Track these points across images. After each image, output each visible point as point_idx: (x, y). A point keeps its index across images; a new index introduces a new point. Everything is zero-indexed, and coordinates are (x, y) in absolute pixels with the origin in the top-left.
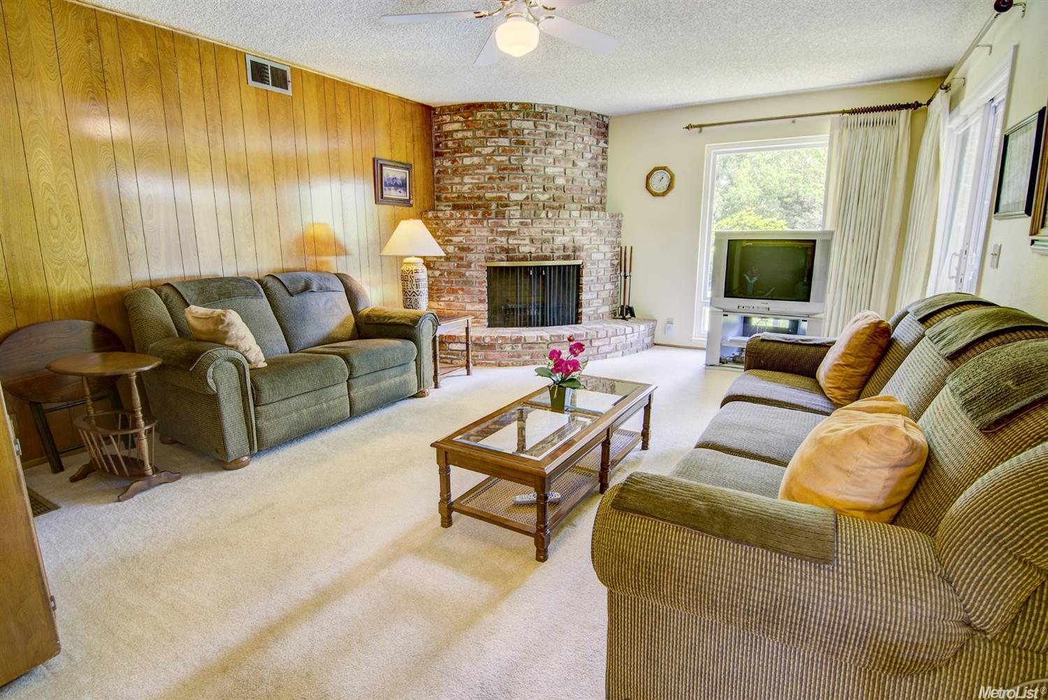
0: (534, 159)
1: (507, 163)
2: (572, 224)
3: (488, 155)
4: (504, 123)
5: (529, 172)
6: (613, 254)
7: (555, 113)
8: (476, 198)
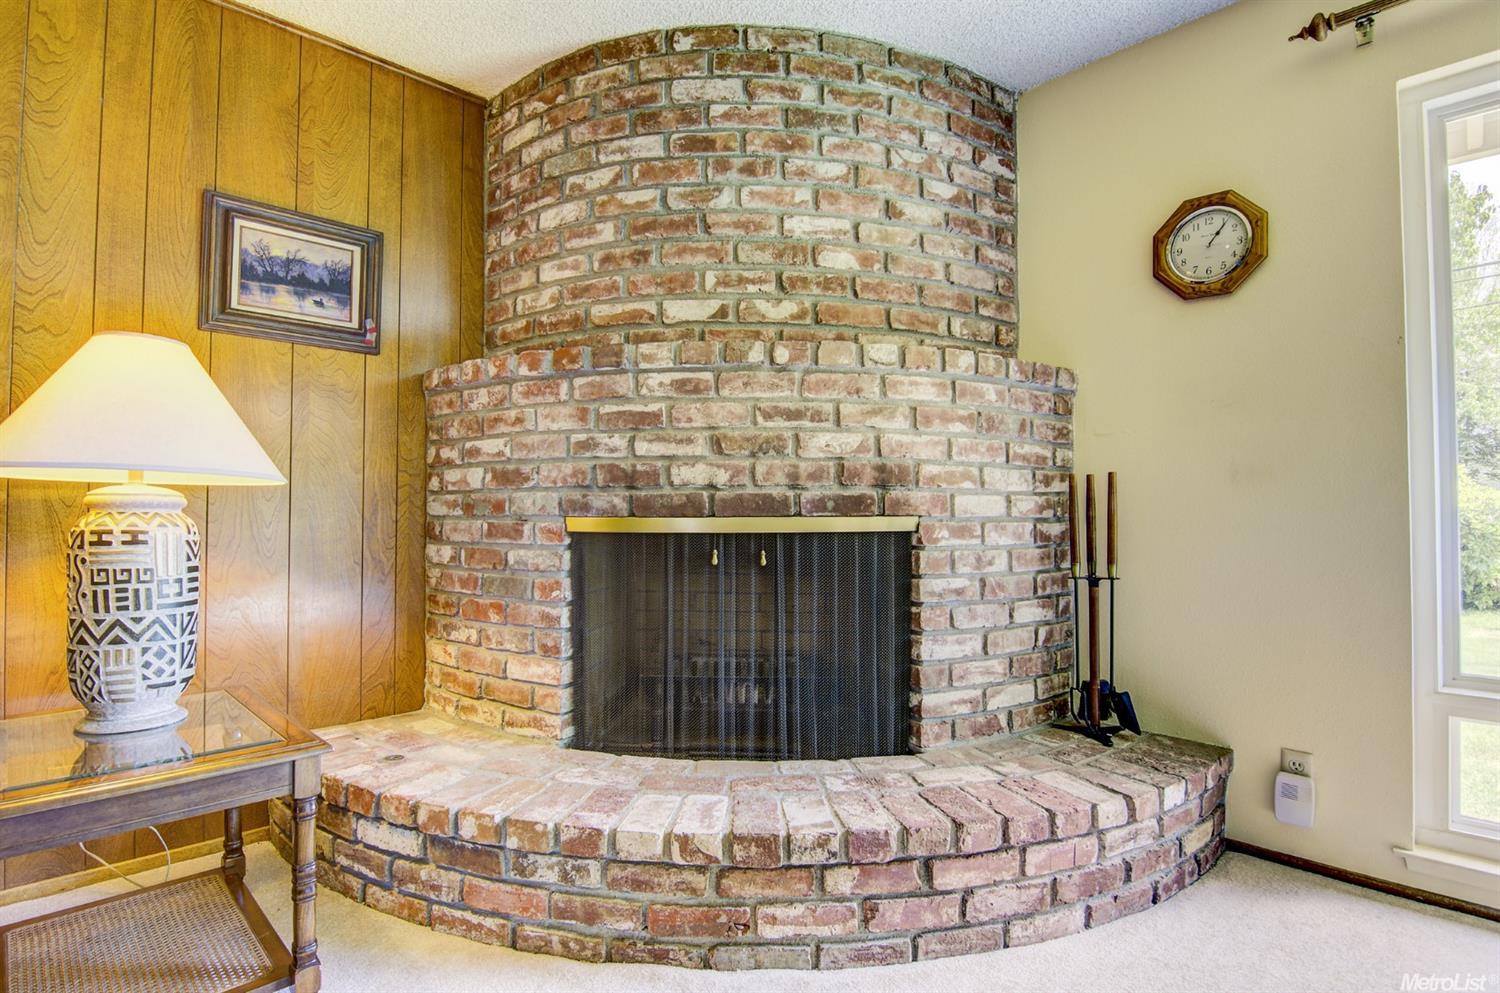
0: (745, 192)
1: (657, 207)
2: (873, 390)
3: (603, 190)
4: (647, 91)
5: (730, 231)
6: (1041, 500)
7: (816, 52)
8: (568, 323)
